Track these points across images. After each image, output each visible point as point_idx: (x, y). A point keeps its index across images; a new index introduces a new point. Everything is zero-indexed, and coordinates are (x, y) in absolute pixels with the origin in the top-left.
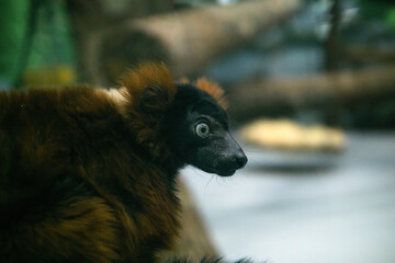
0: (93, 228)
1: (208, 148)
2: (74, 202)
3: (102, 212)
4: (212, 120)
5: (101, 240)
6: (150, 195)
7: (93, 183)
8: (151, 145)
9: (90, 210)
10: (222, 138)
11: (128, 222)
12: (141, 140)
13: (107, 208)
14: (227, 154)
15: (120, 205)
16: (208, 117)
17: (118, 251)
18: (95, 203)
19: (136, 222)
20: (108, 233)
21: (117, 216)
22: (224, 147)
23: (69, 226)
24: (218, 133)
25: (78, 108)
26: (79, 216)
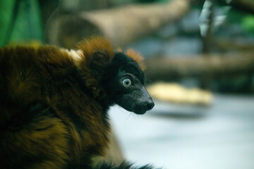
0: (53, 137)
1: (130, 95)
2: (41, 120)
3: (59, 127)
4: (134, 77)
5: (58, 145)
6: (91, 118)
7: (55, 108)
8: (95, 89)
9: (52, 126)
10: (139, 90)
11: (76, 135)
12: (88, 85)
13: (63, 125)
14: (141, 100)
15: (71, 124)
16: (132, 75)
17: (68, 154)
18: (55, 121)
19: (81, 136)
20: (62, 142)
21: (69, 131)
22: (140, 95)
23: (37, 135)
24: (137, 86)
25: (48, 60)
26: (45, 129)
